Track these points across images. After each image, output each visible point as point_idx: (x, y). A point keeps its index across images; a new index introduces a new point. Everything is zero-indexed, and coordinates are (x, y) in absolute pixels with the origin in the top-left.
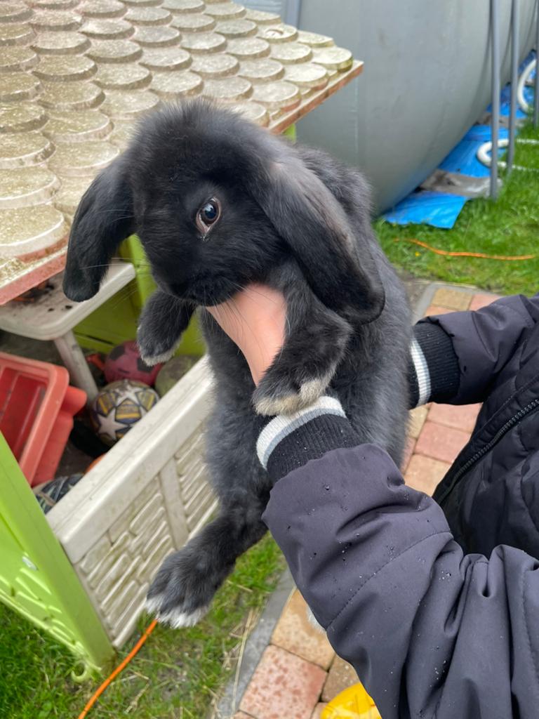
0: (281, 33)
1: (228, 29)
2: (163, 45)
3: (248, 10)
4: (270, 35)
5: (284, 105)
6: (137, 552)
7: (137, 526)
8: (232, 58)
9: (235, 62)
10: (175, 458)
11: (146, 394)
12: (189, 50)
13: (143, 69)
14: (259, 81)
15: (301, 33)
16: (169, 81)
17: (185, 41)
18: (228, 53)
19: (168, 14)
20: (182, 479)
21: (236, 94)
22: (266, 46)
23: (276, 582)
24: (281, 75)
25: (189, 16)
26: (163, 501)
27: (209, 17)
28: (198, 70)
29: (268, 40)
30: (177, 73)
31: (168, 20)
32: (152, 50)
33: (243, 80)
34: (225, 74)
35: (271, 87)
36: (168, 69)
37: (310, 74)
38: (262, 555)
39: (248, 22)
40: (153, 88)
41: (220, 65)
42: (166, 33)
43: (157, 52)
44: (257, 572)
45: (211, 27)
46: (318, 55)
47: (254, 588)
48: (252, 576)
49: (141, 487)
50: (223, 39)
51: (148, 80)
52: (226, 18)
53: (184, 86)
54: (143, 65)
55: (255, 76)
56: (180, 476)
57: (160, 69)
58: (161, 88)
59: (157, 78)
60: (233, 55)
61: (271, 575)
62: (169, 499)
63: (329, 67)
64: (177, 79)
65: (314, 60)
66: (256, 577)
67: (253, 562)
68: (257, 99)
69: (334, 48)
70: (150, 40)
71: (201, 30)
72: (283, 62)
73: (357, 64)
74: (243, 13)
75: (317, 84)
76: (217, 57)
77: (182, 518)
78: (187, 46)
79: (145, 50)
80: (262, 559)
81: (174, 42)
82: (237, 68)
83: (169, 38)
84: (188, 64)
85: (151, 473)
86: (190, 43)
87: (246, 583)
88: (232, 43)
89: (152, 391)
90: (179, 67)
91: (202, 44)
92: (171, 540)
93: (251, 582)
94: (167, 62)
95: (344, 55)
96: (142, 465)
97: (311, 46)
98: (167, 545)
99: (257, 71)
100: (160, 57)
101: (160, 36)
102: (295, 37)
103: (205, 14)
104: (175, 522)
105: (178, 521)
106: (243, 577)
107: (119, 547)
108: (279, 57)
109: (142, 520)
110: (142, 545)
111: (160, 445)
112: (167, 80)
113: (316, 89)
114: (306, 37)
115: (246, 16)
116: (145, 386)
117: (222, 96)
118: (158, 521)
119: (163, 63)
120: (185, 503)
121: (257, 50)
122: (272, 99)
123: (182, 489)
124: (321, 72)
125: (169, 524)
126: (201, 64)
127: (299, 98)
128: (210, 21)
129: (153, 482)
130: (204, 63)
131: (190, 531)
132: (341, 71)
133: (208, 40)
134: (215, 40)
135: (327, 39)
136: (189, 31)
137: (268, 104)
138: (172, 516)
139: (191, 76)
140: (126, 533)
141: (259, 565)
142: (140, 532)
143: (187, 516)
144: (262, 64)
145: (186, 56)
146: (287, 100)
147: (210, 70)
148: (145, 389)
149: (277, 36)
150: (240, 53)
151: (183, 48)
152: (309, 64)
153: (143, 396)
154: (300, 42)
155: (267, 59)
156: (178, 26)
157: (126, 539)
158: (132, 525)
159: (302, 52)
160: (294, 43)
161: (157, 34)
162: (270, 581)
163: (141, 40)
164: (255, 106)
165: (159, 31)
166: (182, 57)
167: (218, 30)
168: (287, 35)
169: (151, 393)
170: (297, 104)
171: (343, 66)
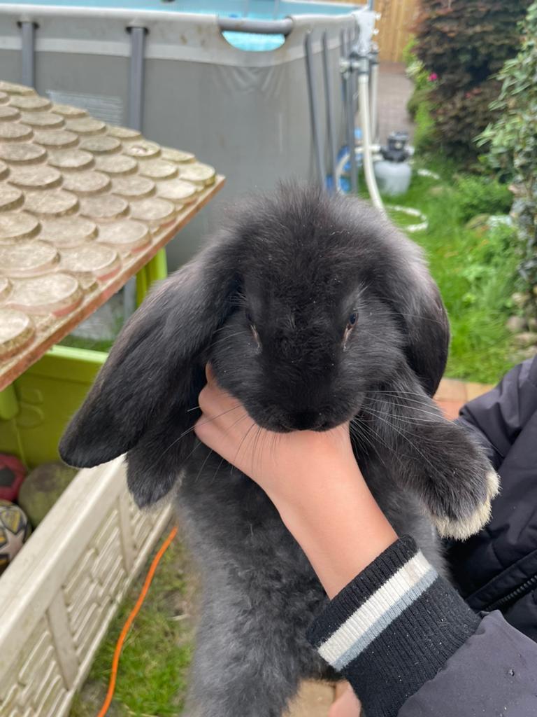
0: (145, 150)
1: (93, 146)
2: (30, 162)
3: (109, 127)
4: (134, 151)
5: (163, 222)
6: (29, 703)
7: (26, 675)
8: (103, 175)
9: (106, 180)
10: (63, 587)
11: (10, 513)
12: (58, 168)
13: (14, 189)
14: (133, 198)
15: (164, 149)
16: (44, 200)
17: (51, 157)
18: (97, 171)
19: (29, 130)
20: (70, 609)
21: (116, 213)
22: (133, 163)
23: (183, 701)
24: (153, 192)
25: (51, 132)
26: (52, 640)
27: (71, 134)
28: (71, 188)
29: (135, 157)
30: (50, 192)
31: (30, 135)
32: (19, 167)
33: (118, 198)
34: (100, 192)
35: (147, 204)
36: (40, 188)
37: (181, 190)
38: (164, 674)
39: (110, 138)
40: (28, 208)
41: (93, 183)
42: (31, 150)
43: (25, 170)
44: (161, 694)
45: (76, 143)
46: (184, 172)
47: (160, 713)
48: (155, 699)
49: (30, 629)
50: (90, 157)
51: (21, 201)
52: (89, 134)
53: (61, 206)
54: (13, 184)
55: (129, 193)
56: (67, 605)
57: (31, 188)
58: (37, 208)
59: (30, 198)
60: (103, 172)
61: (176, 695)
62: (58, 635)
63: (196, 183)
64: (52, 198)
65: (182, 175)
66: (160, 700)
67: (155, 685)
68: (136, 216)
69: (197, 165)
70: (15, 157)
71: (66, 146)
72: (153, 179)
73: (220, 179)
74: (104, 129)
75: (189, 200)
76: (87, 175)
77: (70, 651)
78: (55, 163)
79: (12, 168)
80: (165, 678)
81: (41, 159)
82: (109, 186)
83: (35, 155)
84: (59, 182)
85: (39, 612)
86: (57, 159)
87: (151, 709)
88: (99, 159)
89: (16, 508)
90: (51, 186)
91: (70, 161)
92: (62, 680)
93: (156, 707)
94: (39, 180)
95: (207, 172)
96: (30, 606)
97: (175, 162)
98: (58, 686)
99: (130, 188)
100: (29, 176)
101: (26, 154)
102: (158, 154)
103: (66, 130)
104: (65, 658)
105: (68, 656)
106: (146, 704)
107: (9, 704)
108: (148, 173)
109: (31, 667)
110: (33, 694)
111: (48, 578)
112: (41, 199)
113: (187, 205)
114: (169, 153)
115: (108, 132)
116: (8, 503)
117: (102, 215)
118: (47, 663)
119: (34, 182)
120: (73, 634)
121: (126, 168)
122: (150, 216)
123: (69, 620)
124: (191, 189)
125: (59, 664)
126: (72, 181)
127: (175, 213)
128: (73, 138)
129: (41, 621)
130: (76, 181)
131: (79, 664)
132: (207, 186)
133: (76, 157)
134: (82, 157)
135: (189, 156)
136: (54, 147)
137: (146, 221)
138: (61, 653)
139: (65, 195)
140: (15, 686)
141: (161, 686)
142: (29, 682)
143: (76, 648)
144: (134, 180)
145: (56, 175)
146: (165, 218)
147: (84, 188)
148: (8, 508)
149: (141, 152)
150: (109, 169)
151: (50, 165)
152: (176, 181)
153: (7, 516)
154: (163, 159)
155: (136, 176)
156: (42, 142)
157: (16, 691)
158: (21, 675)
159: (170, 169)
160: (159, 160)
161: (21, 152)
162: (176, 702)
163: (6, 157)
164: (136, 224)
165: (24, 147)
166: (53, 175)
167: (83, 146)
168: (151, 152)
169: (15, 511)
170: (174, 221)
171: (208, 182)
